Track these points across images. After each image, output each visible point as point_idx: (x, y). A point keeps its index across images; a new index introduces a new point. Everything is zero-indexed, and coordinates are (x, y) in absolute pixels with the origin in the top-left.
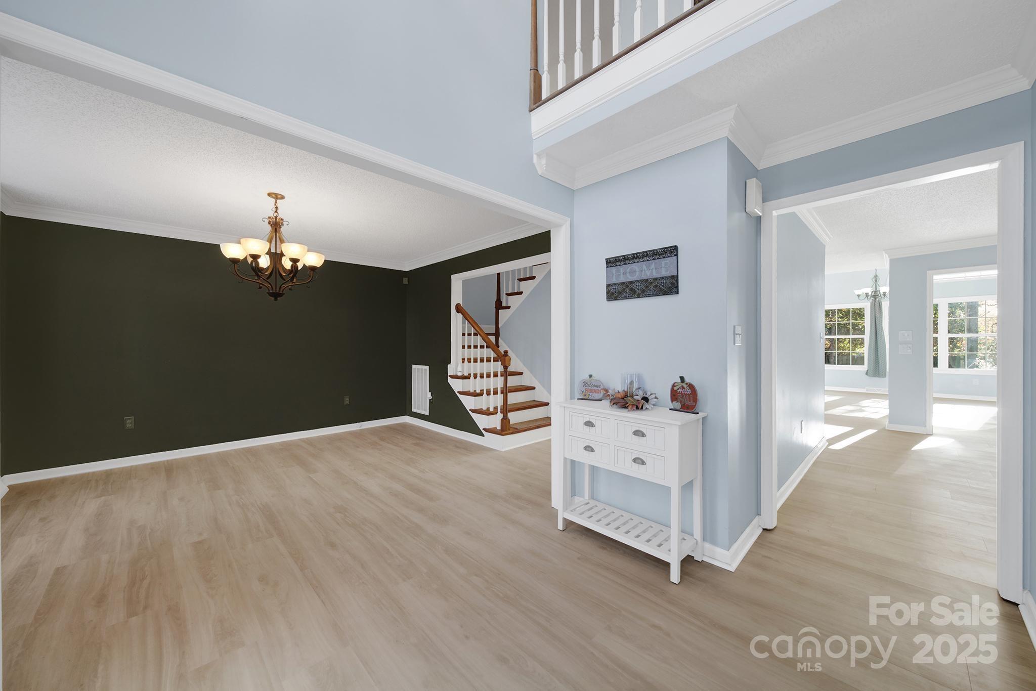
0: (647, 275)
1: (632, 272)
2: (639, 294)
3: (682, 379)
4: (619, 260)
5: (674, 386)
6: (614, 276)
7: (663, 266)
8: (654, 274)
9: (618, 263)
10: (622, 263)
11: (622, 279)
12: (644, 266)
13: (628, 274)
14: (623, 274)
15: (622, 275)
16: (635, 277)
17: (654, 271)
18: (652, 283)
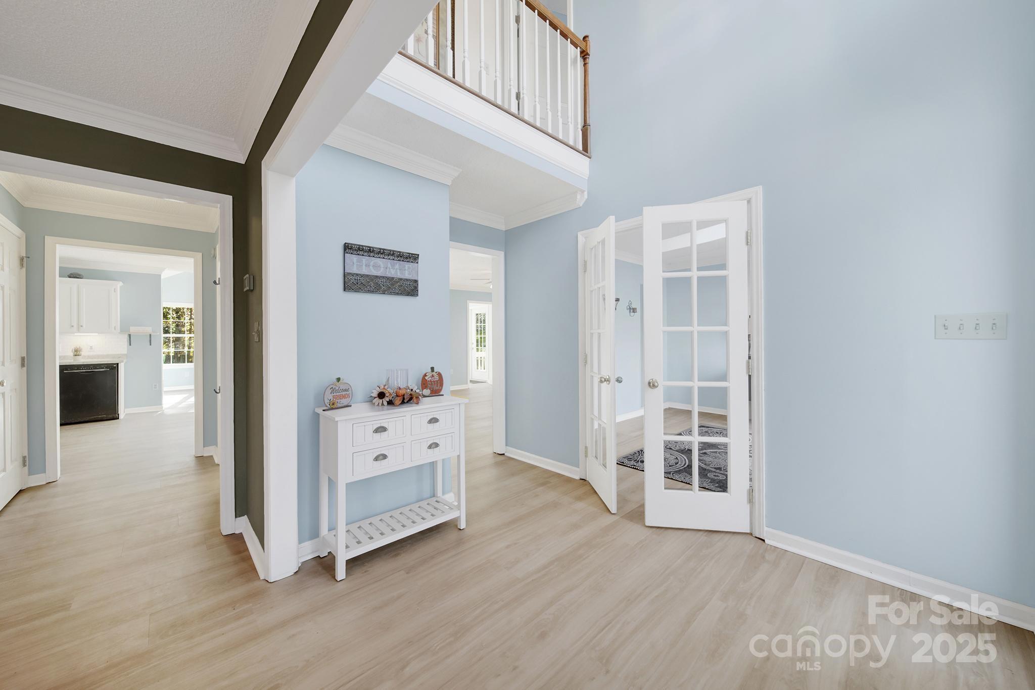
0: (391, 273)
1: (376, 267)
2: (385, 291)
3: (432, 369)
4: (363, 250)
5: (425, 375)
6: (355, 265)
7: (406, 268)
8: (399, 274)
9: (361, 253)
10: (365, 254)
11: (364, 270)
12: (389, 263)
13: (371, 267)
14: (366, 266)
15: (364, 266)
16: (379, 272)
17: (398, 271)
18: (397, 282)
